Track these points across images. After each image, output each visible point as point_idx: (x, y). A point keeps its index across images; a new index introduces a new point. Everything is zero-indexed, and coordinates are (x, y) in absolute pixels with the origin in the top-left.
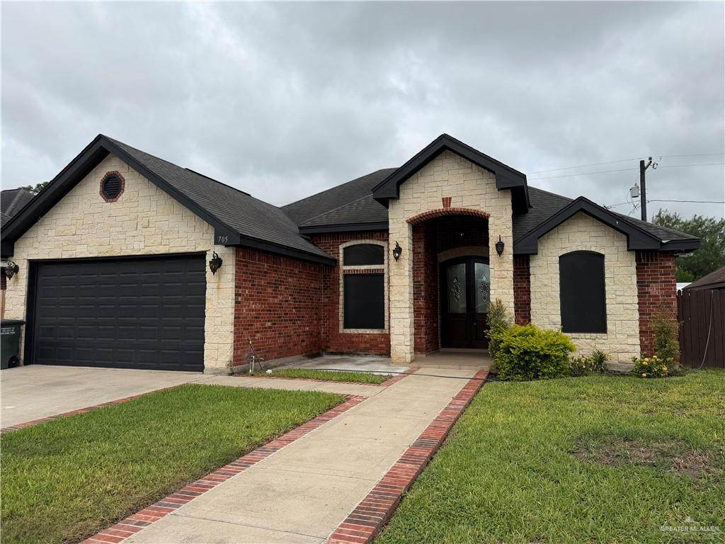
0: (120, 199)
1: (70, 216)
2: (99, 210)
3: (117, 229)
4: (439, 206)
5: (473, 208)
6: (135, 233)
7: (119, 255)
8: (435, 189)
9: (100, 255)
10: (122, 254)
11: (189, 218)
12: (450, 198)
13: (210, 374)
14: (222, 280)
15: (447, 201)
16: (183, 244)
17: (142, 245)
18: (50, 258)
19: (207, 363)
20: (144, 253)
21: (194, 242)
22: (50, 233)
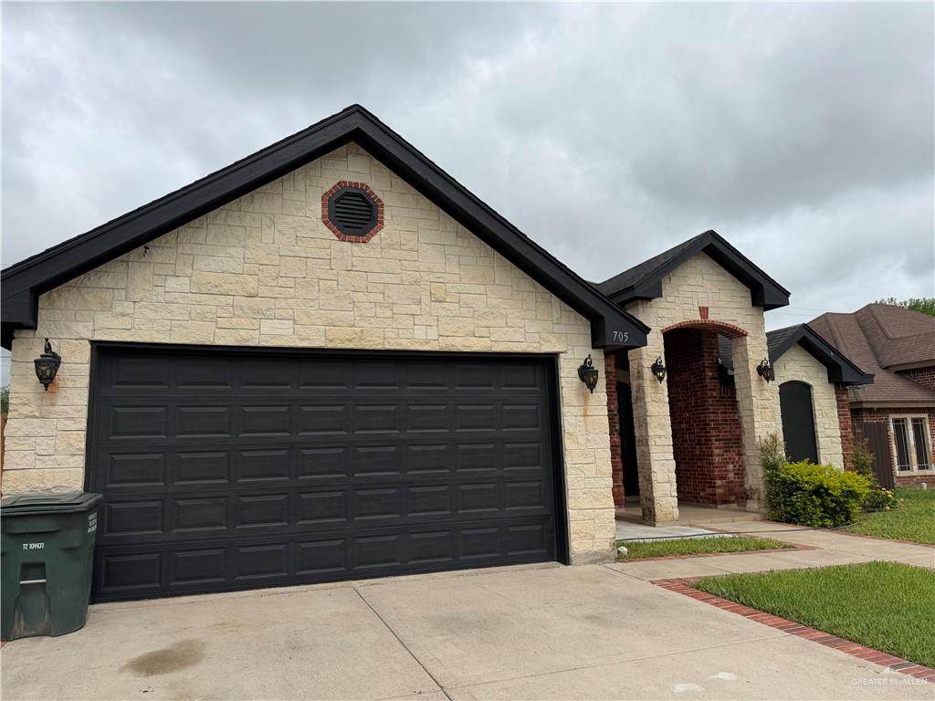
0: (375, 239)
1: (237, 252)
2: (323, 254)
3: (372, 297)
4: (696, 317)
5: (732, 323)
6: (415, 309)
7: (380, 347)
8: (690, 294)
9: (330, 346)
10: (388, 347)
11: (525, 294)
12: (707, 308)
13: (585, 564)
14: (590, 403)
15: (704, 311)
16: (518, 337)
17: (433, 334)
18: (173, 341)
19: (577, 545)
20: (437, 349)
21: (537, 335)
22: (172, 283)
